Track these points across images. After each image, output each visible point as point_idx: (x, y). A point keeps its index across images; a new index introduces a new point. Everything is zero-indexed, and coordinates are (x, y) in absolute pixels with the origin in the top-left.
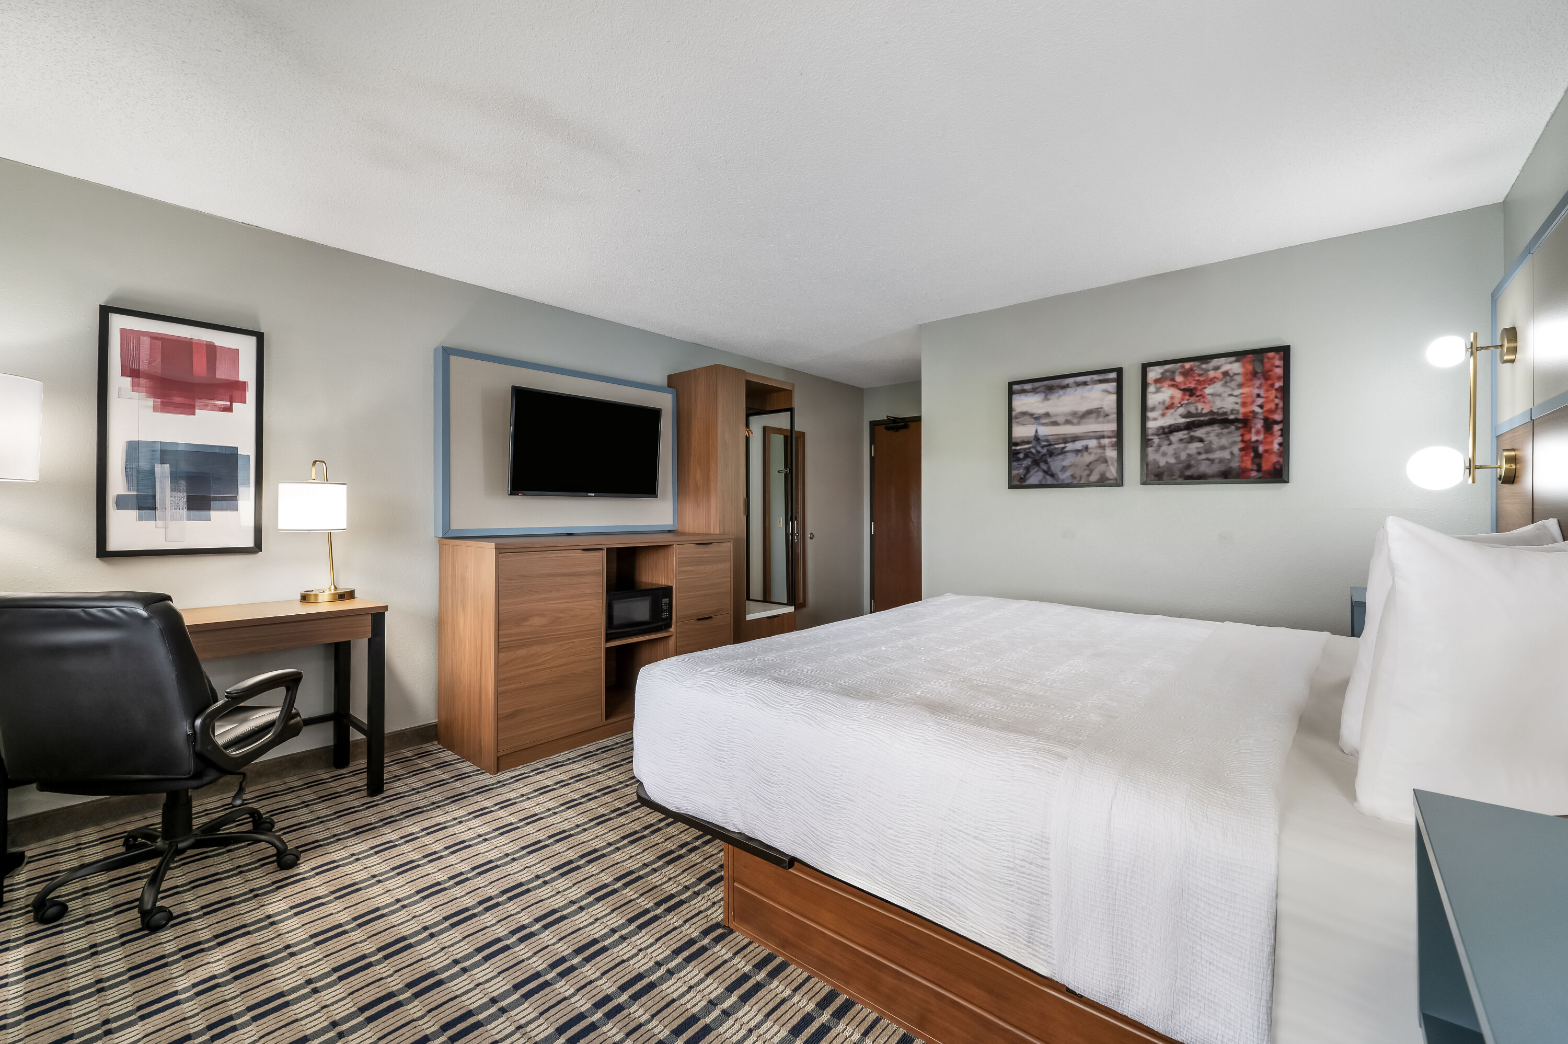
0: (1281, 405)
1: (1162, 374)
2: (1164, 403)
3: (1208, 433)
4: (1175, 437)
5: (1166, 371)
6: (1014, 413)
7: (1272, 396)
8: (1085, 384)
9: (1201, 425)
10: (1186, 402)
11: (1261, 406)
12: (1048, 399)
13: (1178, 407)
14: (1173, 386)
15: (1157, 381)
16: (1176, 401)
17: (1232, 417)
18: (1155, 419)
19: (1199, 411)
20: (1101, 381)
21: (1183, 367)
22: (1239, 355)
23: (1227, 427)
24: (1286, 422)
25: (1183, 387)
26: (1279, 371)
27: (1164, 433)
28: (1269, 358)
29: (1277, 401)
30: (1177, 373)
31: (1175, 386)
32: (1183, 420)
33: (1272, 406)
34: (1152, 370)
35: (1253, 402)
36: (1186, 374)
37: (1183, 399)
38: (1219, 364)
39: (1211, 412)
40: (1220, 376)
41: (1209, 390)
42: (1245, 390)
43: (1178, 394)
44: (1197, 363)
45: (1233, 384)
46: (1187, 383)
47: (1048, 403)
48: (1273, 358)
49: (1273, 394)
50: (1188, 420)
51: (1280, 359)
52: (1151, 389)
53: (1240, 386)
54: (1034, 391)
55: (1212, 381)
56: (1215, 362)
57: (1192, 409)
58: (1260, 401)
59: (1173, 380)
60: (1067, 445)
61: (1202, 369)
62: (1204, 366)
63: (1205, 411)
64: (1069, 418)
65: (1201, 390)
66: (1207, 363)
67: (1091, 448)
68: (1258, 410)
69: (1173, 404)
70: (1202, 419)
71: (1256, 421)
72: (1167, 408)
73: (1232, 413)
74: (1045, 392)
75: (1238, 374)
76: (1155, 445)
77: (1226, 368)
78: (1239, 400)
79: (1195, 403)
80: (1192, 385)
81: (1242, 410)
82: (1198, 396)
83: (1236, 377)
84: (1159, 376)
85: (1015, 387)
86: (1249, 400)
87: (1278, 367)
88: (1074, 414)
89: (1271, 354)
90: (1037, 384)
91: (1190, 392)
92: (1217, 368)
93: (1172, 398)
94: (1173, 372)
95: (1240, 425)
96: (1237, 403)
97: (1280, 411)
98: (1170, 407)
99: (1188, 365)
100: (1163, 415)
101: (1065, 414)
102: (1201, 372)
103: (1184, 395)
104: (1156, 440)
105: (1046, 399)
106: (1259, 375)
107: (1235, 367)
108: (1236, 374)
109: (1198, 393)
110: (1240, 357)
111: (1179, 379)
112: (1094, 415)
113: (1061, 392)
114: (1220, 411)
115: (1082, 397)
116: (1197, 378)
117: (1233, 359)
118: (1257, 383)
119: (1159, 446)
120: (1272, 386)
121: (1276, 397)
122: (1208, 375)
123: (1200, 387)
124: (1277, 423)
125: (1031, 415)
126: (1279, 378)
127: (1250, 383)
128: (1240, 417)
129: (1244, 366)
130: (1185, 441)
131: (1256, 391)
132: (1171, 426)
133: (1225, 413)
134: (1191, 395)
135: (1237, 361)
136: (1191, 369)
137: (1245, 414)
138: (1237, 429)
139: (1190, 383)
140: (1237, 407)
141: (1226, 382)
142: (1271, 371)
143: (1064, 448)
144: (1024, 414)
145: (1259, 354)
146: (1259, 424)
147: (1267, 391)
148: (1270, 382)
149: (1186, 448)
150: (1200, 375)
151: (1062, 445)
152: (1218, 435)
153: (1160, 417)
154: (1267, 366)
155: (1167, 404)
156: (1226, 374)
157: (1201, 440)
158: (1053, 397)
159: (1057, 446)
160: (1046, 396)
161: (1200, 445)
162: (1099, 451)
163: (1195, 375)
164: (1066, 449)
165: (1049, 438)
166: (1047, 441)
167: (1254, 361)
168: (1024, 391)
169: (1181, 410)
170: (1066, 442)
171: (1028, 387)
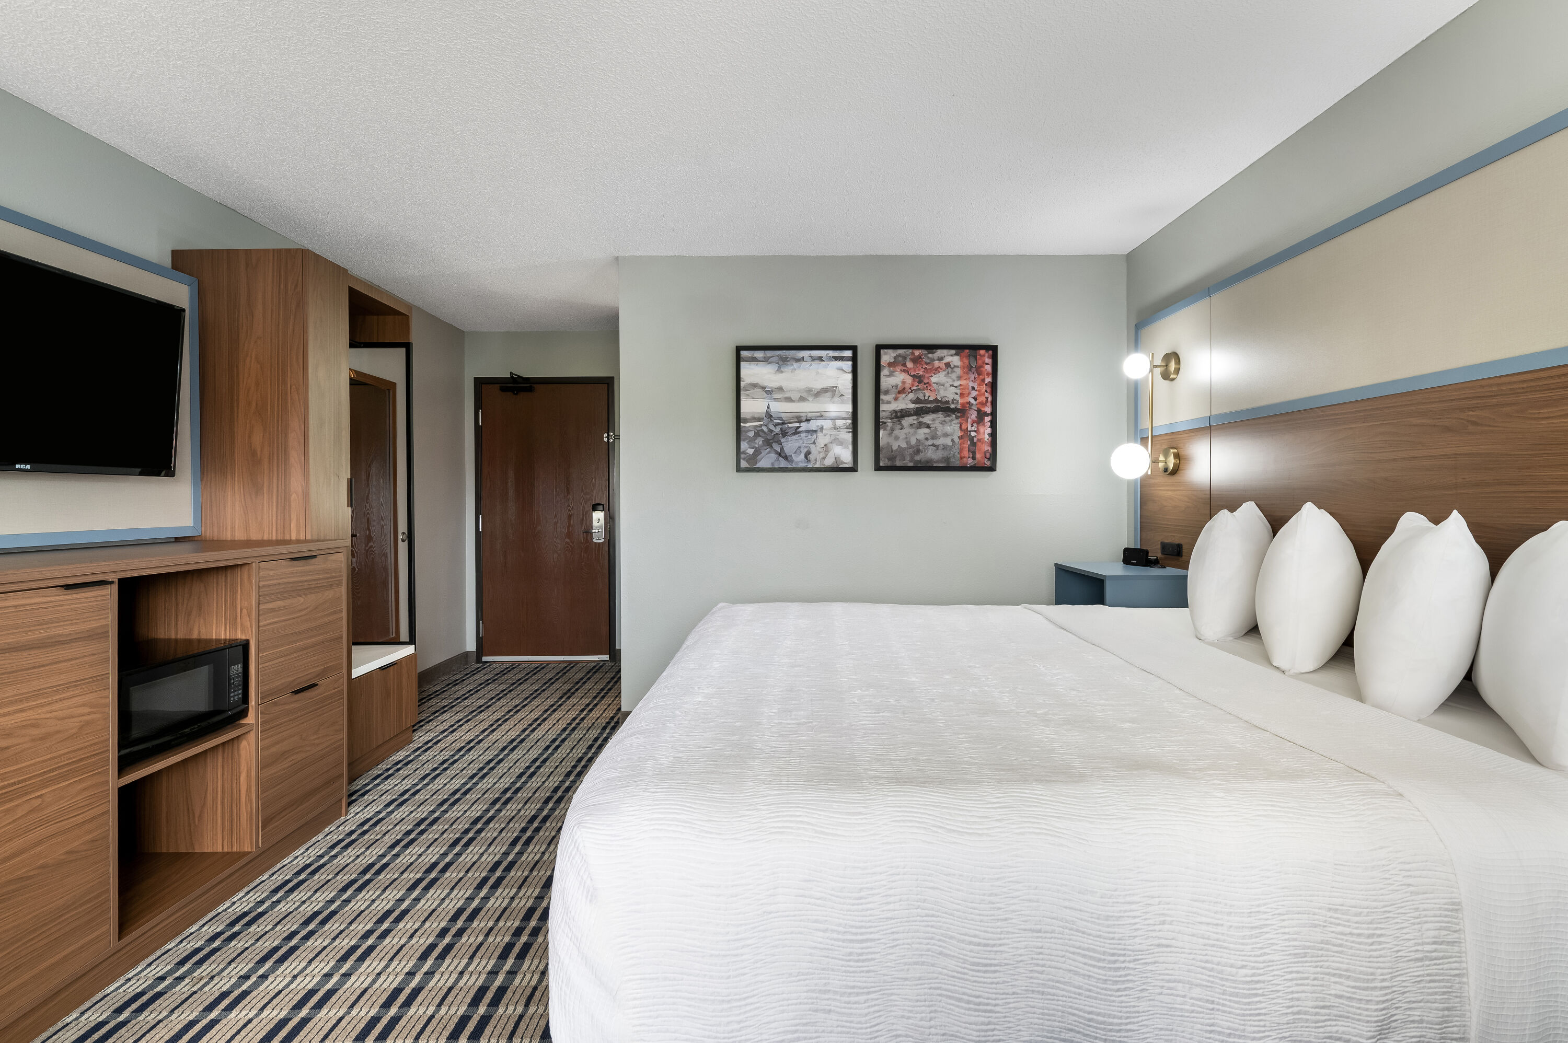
0: (990, 399)
1: (895, 358)
2: (896, 387)
3: (934, 420)
4: (907, 421)
5: (898, 356)
6: (742, 384)
7: (984, 391)
8: (820, 359)
9: (928, 411)
10: (915, 388)
11: (975, 399)
12: (782, 372)
13: (909, 393)
14: (904, 371)
15: (890, 365)
16: (907, 386)
17: (953, 406)
18: (889, 402)
19: (926, 398)
20: (836, 358)
21: (913, 353)
22: (958, 348)
23: (949, 416)
24: (994, 414)
25: (912, 374)
26: (988, 368)
27: (896, 417)
28: (980, 355)
29: (987, 395)
30: (908, 360)
31: (906, 371)
32: (913, 406)
33: (983, 399)
34: (886, 354)
35: (969, 394)
36: (916, 360)
37: (913, 386)
38: (943, 355)
39: (936, 400)
40: (944, 367)
41: (934, 379)
42: (963, 382)
43: (909, 380)
44: (925, 352)
45: (954, 376)
46: (917, 369)
47: (780, 376)
48: (984, 356)
49: (984, 388)
50: (917, 406)
51: (988, 357)
52: (884, 372)
53: (959, 378)
54: (766, 360)
55: (937, 370)
56: (940, 353)
57: (921, 396)
58: (974, 393)
59: (904, 365)
60: (802, 424)
61: (928, 358)
62: (930, 355)
63: (931, 399)
64: (804, 395)
65: (928, 378)
66: (933, 353)
67: (826, 429)
68: (973, 401)
69: (904, 388)
70: (929, 406)
71: (972, 411)
72: (899, 392)
73: (953, 403)
74: (778, 363)
75: (958, 367)
76: (889, 428)
77: (947, 359)
78: (959, 392)
79: (924, 390)
80: (921, 373)
81: (961, 401)
82: (925, 384)
83: (956, 369)
84: (892, 360)
85: (744, 354)
86: (966, 392)
87: (987, 364)
88: (809, 391)
89: (982, 352)
90: (769, 353)
91: (919, 379)
92: (941, 359)
93: (904, 382)
94: (905, 358)
95: (959, 415)
96: (957, 394)
97: (989, 404)
98: (902, 391)
99: (917, 353)
100: (896, 399)
101: (799, 391)
102: (928, 361)
103: (914, 381)
104: (890, 424)
105: (779, 370)
106: (974, 370)
107: (956, 360)
108: (955, 366)
109: (926, 381)
110: (959, 351)
111: (910, 365)
112: (828, 394)
113: (796, 365)
114: (944, 400)
115: (818, 373)
116: (924, 366)
117: (953, 352)
118: (972, 376)
119: (892, 430)
120: (983, 380)
121: (986, 391)
122: (933, 364)
123: (927, 375)
124: (987, 415)
125: (763, 388)
126: (988, 374)
127: (966, 376)
128: (959, 406)
129: (962, 360)
130: (914, 426)
131: (971, 384)
132: (902, 410)
133: (947, 402)
134: (920, 382)
135: (956, 354)
136: (920, 357)
137: (963, 405)
138: (957, 418)
139: (919, 370)
140: (957, 397)
141: (948, 373)
142: (982, 367)
143: (799, 427)
144: (755, 386)
145: (975, 348)
146: (974, 415)
147: (979, 385)
148: (981, 377)
149: (915, 433)
150: (927, 364)
151: (797, 425)
152: (943, 423)
153: (893, 401)
154: (980, 362)
155: (899, 388)
156: (948, 365)
157: (928, 427)
158: (787, 369)
159: (790, 425)
160: (779, 368)
161: (927, 431)
162: (834, 432)
163: (923, 363)
164: (800, 429)
165: (783, 415)
166: (780, 418)
167: (969, 356)
168: (754, 360)
169: (911, 396)
170: (800, 422)
171: (759, 354)
